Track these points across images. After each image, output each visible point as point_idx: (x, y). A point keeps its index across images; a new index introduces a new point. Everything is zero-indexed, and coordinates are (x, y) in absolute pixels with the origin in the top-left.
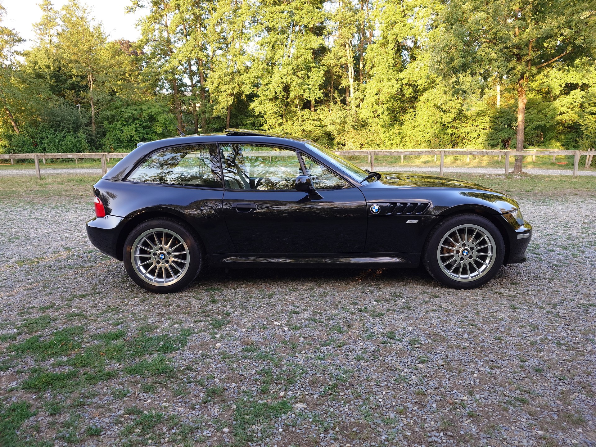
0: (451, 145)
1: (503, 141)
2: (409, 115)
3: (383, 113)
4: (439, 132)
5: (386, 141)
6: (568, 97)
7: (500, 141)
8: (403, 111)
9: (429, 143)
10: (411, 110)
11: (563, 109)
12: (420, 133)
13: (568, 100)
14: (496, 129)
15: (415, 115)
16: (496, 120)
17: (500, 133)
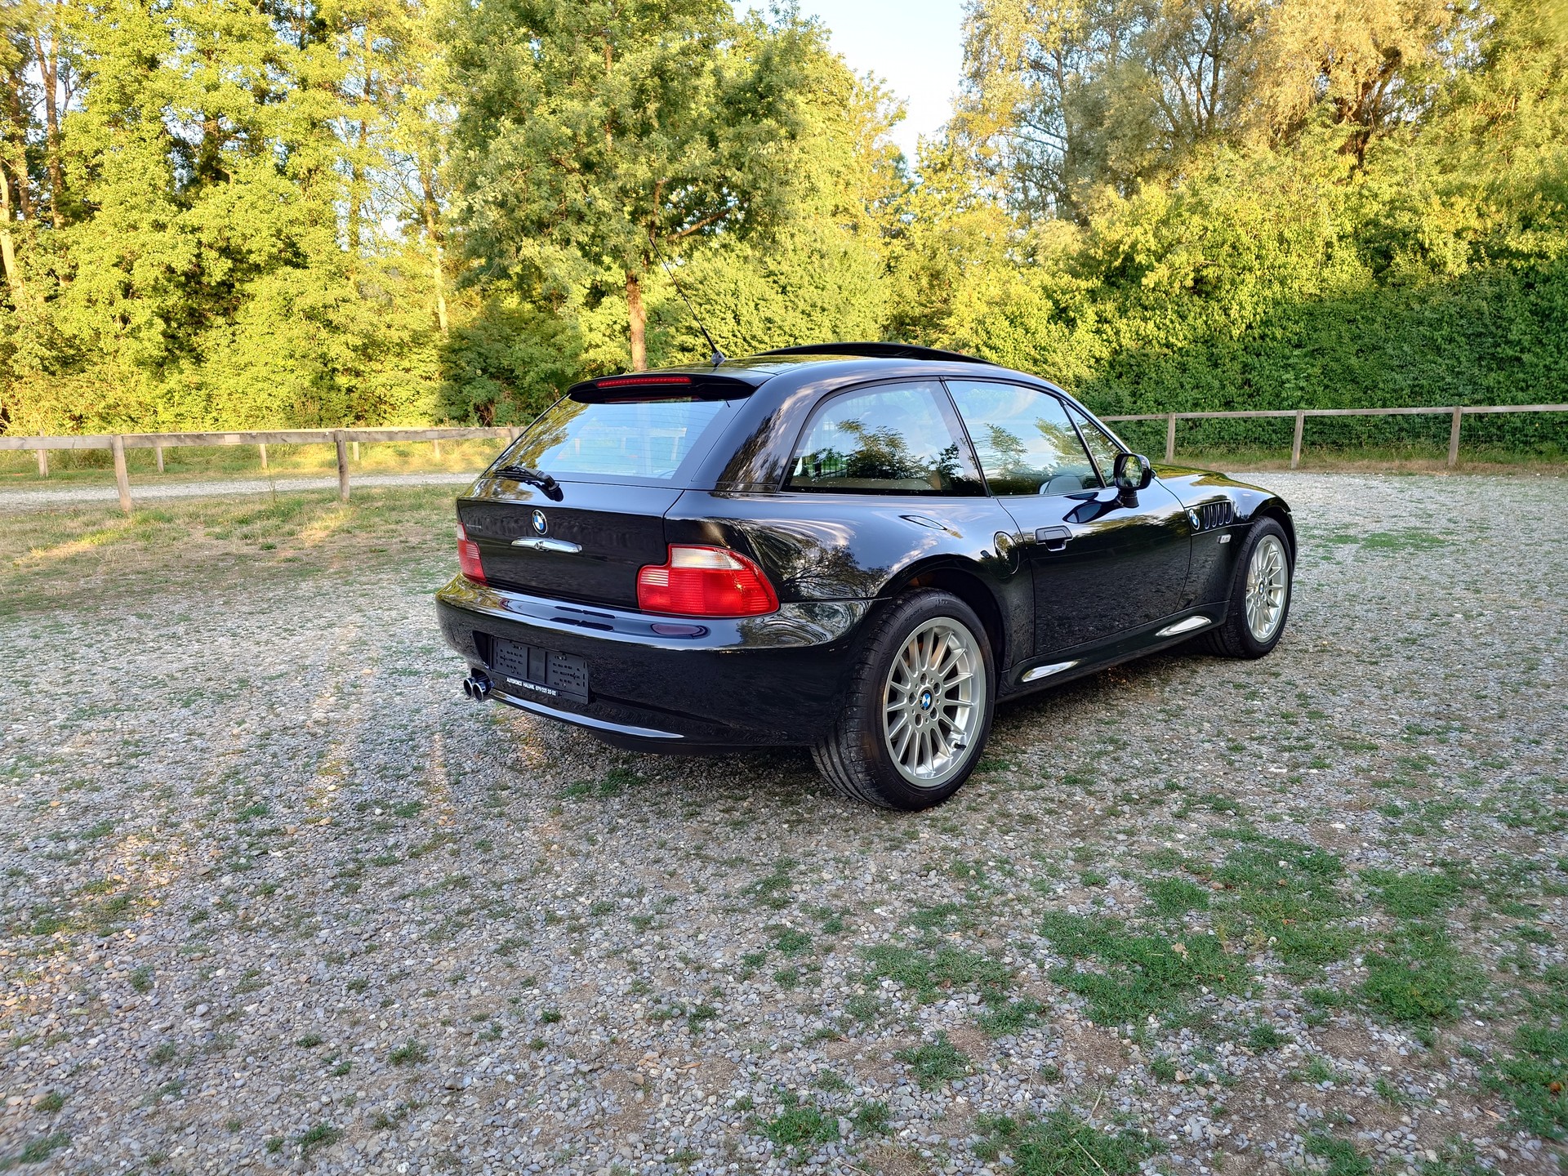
0: (350, 419)
1: (477, 408)
2: (213, 333)
3: (150, 324)
4: (314, 383)
5: (160, 409)
6: (599, 310)
7: (471, 409)
8: (197, 320)
9: (290, 413)
10: (220, 320)
11: (596, 338)
12: (260, 385)
13: (599, 318)
14: (456, 378)
15: (234, 334)
16: (453, 357)
17: (468, 388)
